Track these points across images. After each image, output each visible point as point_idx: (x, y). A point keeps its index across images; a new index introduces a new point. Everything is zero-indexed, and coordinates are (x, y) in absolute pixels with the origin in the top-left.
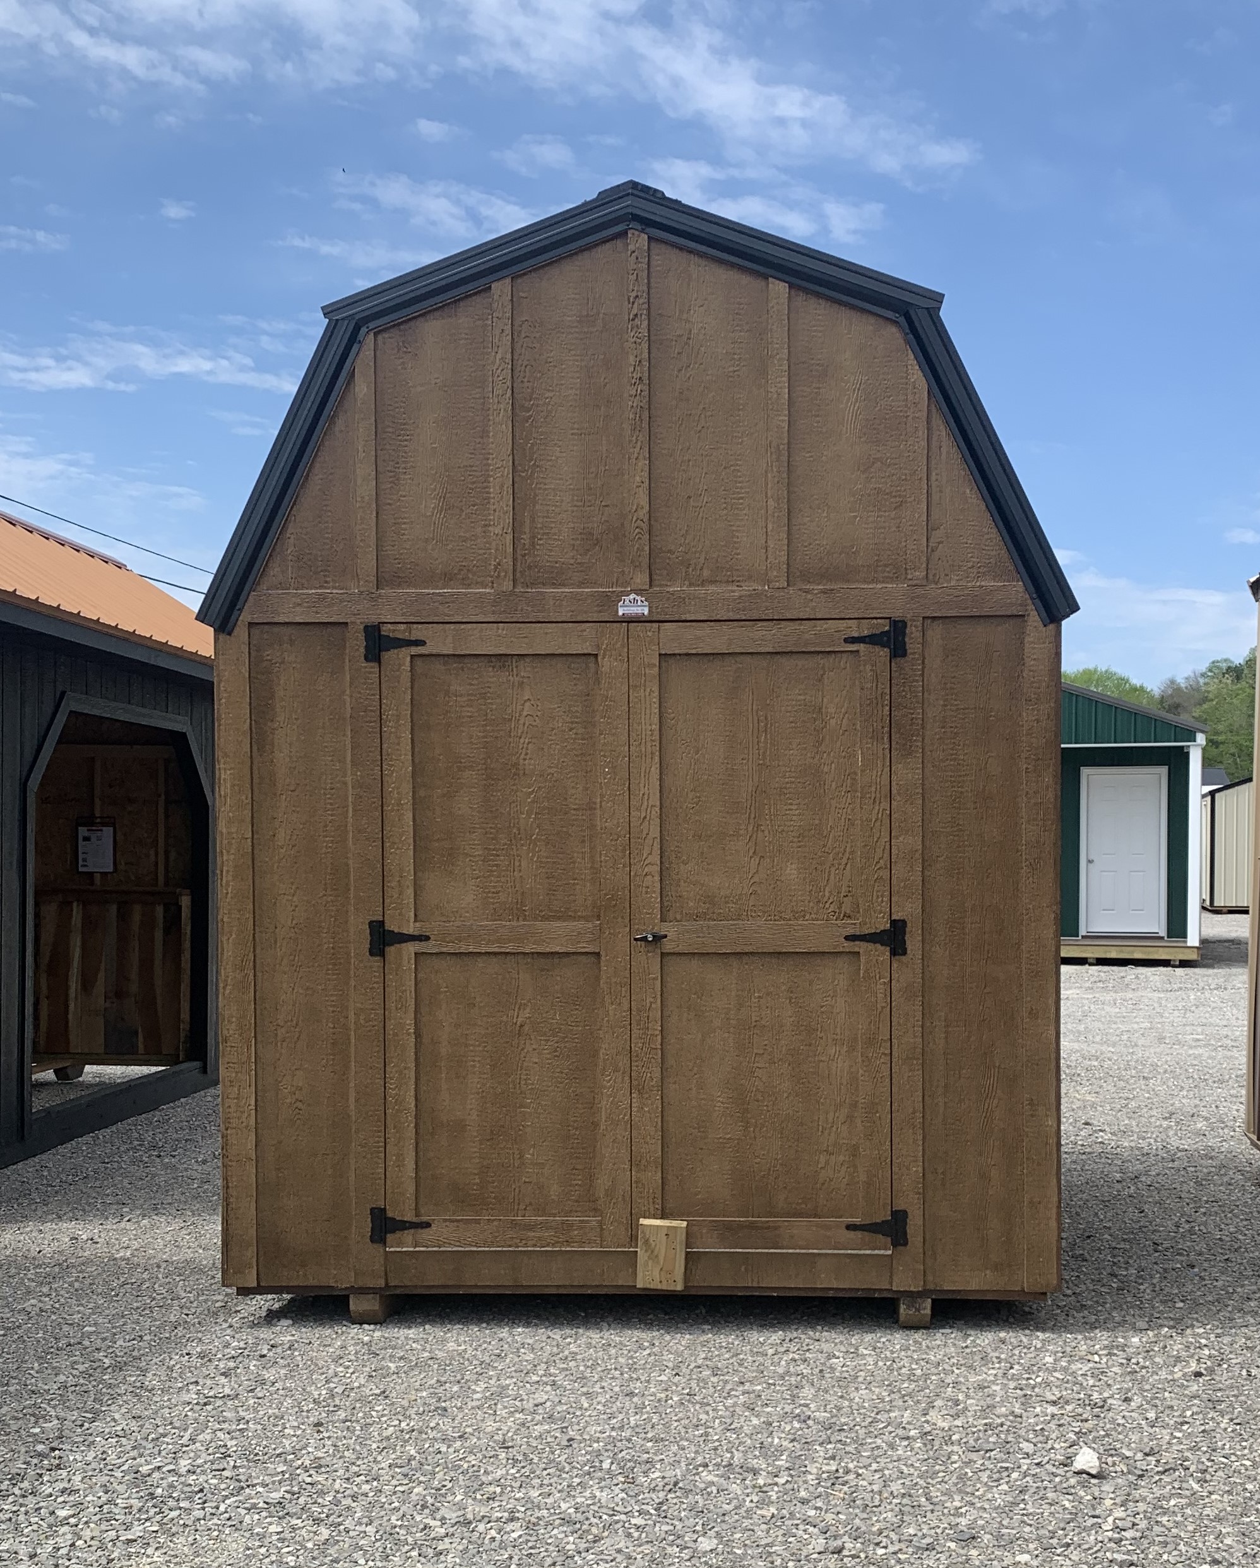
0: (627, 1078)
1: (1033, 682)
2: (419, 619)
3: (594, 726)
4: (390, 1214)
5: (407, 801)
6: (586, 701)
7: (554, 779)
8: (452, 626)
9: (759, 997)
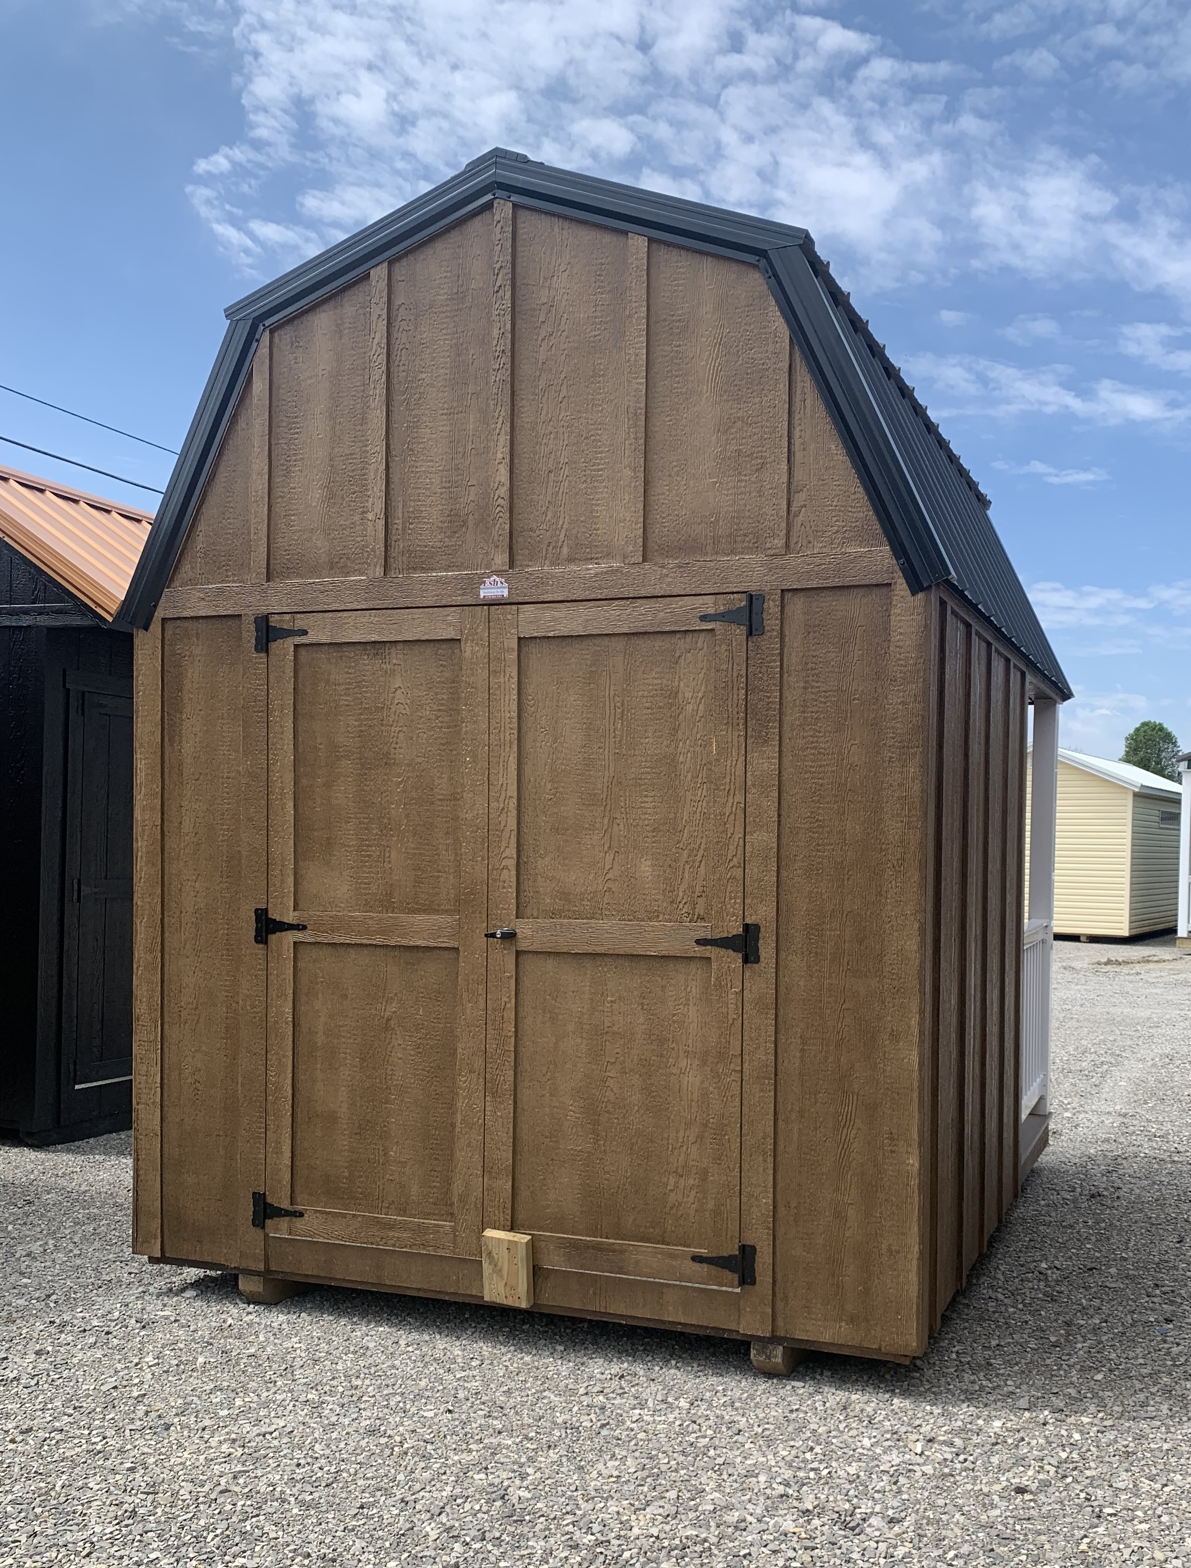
0: (481, 1080)
1: (899, 660)
2: (301, 609)
3: (459, 714)
4: (269, 1200)
5: (289, 789)
6: (451, 688)
7: (421, 769)
8: (330, 615)
9: (612, 1002)
